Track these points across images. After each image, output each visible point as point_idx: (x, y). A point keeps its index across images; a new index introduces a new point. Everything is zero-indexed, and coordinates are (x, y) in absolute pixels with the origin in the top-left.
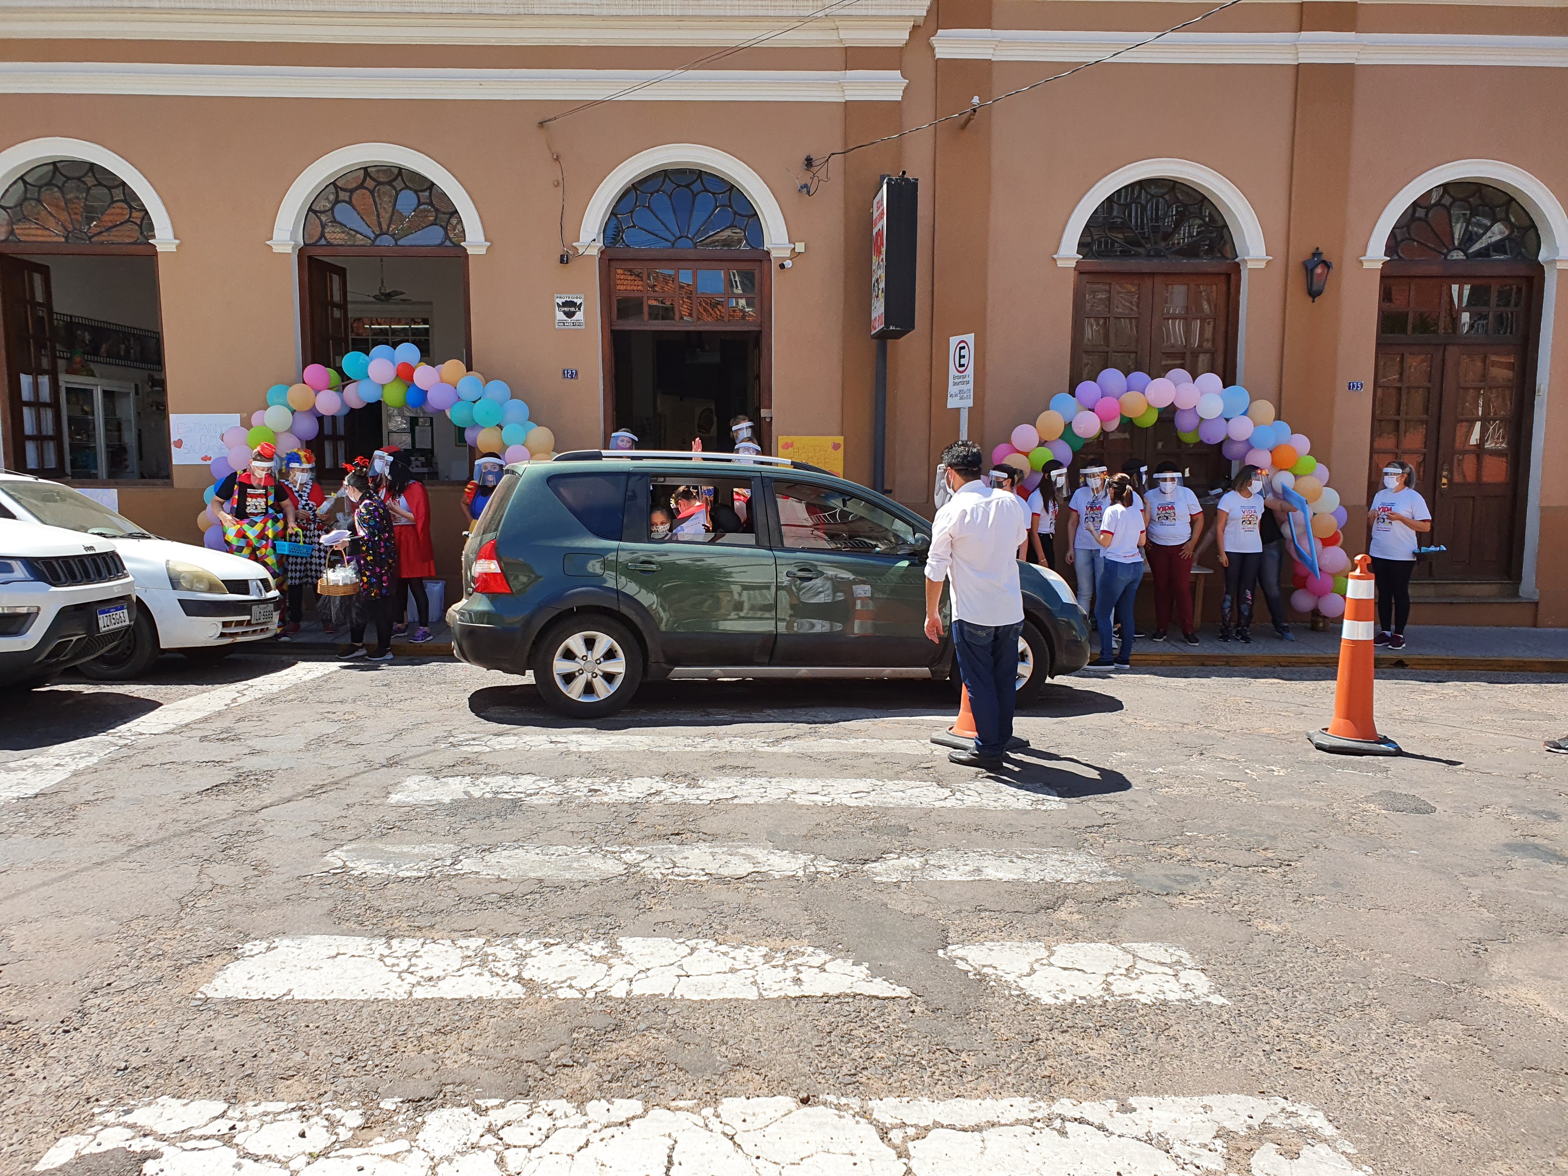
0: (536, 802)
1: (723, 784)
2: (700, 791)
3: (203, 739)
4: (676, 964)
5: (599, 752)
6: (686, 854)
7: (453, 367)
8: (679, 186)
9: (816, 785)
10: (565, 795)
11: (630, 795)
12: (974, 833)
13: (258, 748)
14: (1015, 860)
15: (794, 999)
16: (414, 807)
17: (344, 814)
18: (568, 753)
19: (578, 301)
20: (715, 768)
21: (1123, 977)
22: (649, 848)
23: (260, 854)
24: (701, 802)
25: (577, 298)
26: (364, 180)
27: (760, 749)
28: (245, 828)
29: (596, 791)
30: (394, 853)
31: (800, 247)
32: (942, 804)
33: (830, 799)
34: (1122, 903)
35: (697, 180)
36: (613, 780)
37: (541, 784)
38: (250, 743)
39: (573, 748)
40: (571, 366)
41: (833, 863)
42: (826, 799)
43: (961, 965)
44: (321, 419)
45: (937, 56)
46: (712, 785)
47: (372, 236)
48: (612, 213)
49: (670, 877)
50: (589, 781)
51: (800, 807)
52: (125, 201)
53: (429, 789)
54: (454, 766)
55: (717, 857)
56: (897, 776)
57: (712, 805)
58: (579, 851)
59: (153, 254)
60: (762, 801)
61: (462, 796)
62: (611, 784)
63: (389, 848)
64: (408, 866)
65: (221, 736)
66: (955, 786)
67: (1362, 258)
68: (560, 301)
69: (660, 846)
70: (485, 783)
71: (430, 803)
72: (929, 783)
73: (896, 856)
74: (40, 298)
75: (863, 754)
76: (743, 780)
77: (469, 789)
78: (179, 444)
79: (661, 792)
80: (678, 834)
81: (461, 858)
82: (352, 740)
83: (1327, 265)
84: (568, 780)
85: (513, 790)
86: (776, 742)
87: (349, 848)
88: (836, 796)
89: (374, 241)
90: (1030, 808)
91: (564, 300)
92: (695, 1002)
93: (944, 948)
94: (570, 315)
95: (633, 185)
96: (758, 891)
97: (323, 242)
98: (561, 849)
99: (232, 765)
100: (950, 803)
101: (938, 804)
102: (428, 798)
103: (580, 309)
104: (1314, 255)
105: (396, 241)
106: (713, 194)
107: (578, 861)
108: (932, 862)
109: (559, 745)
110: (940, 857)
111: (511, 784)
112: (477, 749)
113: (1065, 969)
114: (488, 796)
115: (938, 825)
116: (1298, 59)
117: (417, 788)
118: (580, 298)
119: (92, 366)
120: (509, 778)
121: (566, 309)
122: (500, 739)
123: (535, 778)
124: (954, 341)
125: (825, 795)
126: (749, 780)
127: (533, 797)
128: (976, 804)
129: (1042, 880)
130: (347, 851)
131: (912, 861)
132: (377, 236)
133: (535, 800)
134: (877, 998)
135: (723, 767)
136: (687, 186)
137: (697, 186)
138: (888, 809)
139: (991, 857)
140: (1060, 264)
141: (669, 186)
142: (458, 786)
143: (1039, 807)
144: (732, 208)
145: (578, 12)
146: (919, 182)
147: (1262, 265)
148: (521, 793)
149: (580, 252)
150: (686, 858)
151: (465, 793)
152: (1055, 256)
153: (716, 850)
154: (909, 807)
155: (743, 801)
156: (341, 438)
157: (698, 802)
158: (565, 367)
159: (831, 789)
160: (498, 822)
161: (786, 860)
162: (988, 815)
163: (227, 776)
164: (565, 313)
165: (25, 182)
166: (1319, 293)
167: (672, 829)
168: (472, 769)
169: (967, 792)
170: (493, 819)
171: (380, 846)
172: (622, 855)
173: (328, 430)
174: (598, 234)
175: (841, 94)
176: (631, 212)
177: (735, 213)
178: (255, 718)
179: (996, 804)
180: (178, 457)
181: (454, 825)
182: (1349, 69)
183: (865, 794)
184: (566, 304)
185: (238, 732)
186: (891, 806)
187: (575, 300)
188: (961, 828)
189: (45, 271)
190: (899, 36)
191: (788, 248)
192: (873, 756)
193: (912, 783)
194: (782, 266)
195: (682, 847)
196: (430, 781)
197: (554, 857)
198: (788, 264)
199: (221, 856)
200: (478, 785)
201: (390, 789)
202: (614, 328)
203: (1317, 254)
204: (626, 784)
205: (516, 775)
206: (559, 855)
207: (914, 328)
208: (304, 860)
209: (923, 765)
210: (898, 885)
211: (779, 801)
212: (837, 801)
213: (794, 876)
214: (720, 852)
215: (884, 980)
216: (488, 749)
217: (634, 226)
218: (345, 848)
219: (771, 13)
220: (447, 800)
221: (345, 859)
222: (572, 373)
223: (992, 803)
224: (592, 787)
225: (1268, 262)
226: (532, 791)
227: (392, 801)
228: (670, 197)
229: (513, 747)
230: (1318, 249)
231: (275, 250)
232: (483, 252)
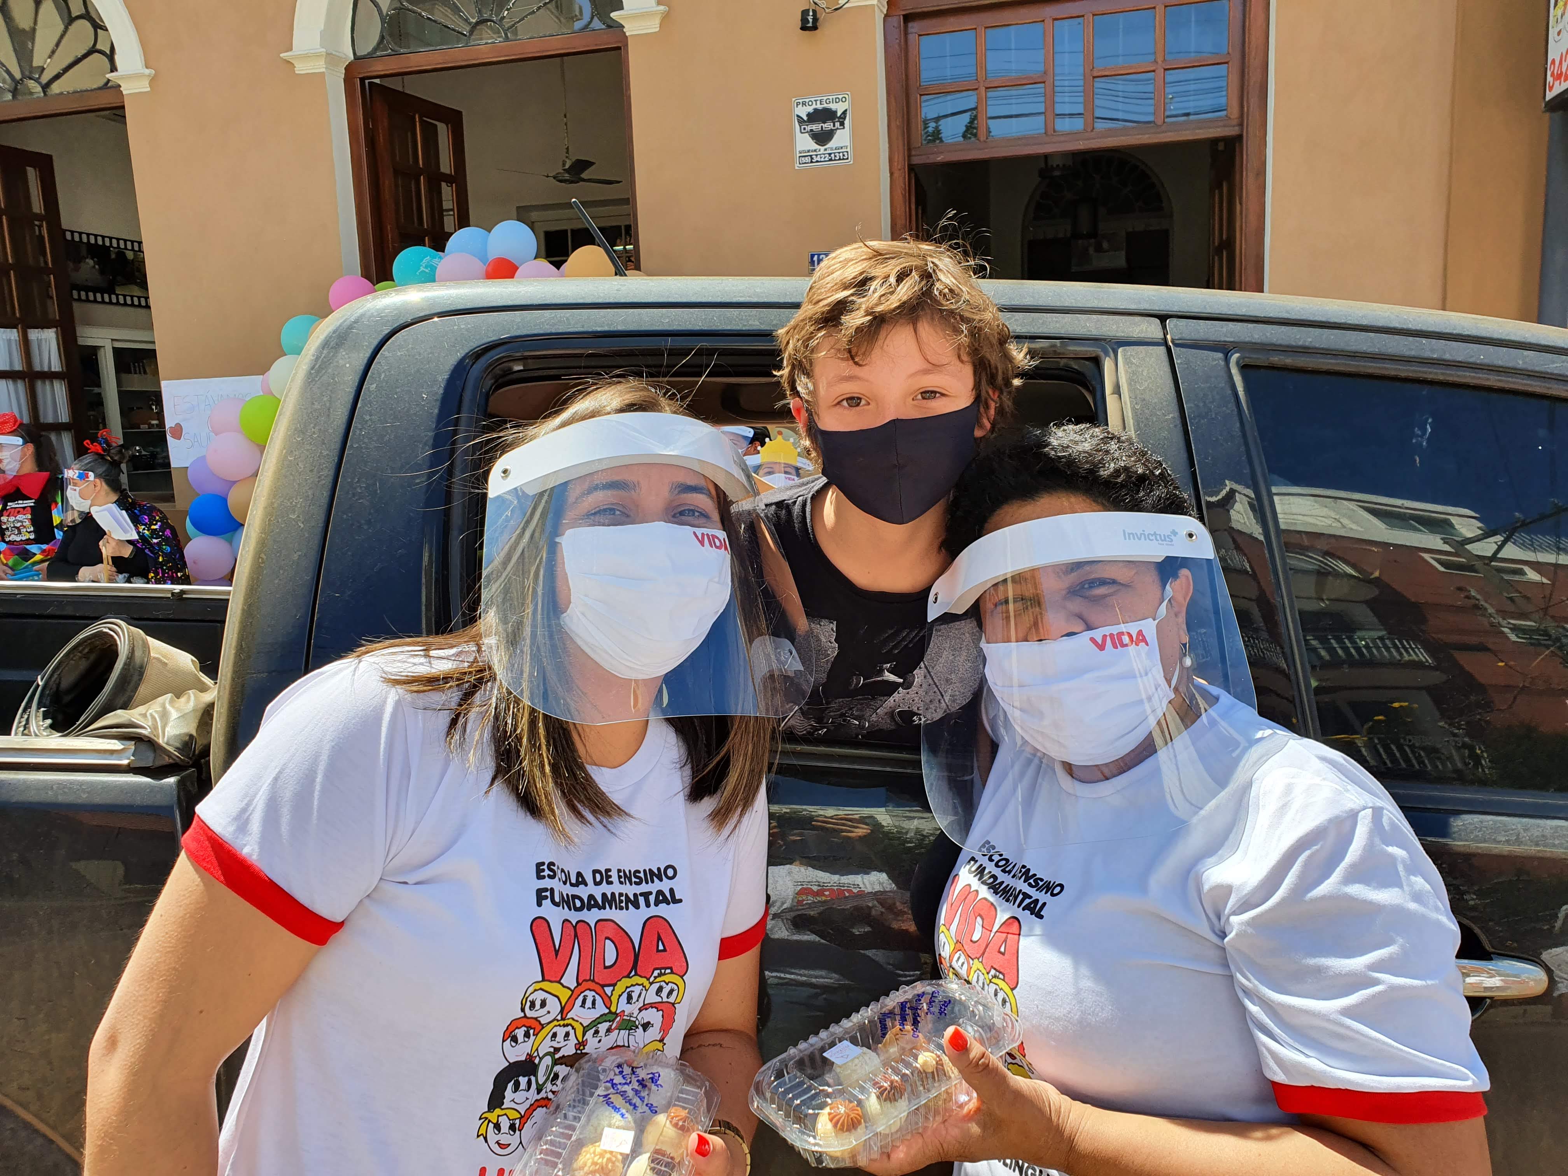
7: (591, 261)
19: (839, 108)
25: (837, 100)
47: (465, 28)
52: (87, 17)
68: (803, 112)
74: (37, 207)
78: (178, 432)
89: (468, 38)
91: (810, 109)
94: (823, 138)
97: (383, 49)
103: (842, 124)
105: (506, 32)
118: (844, 100)
121: (816, 127)
132: (473, 28)
149: (842, 1)
164: (814, 136)
180: (178, 456)
184: (815, 116)
187: (833, 106)
189: (39, 162)
202: (916, 160)
231: (301, 68)
232: (653, 26)
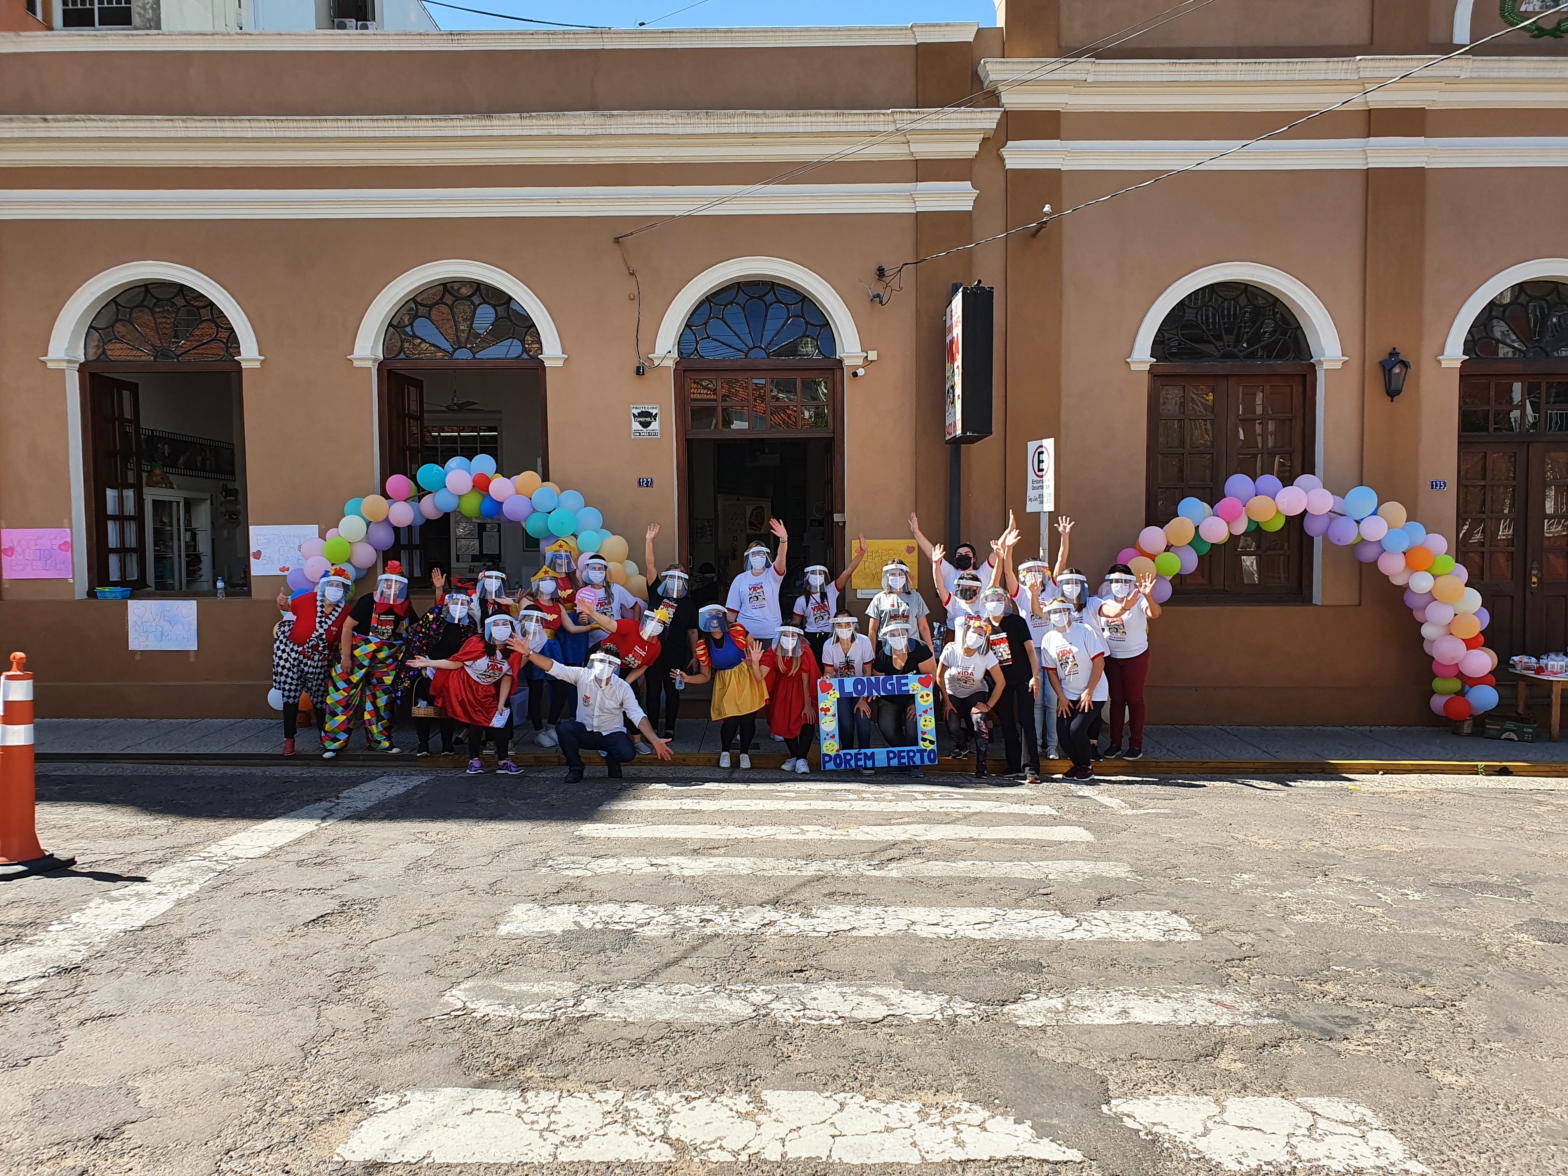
0: (649, 933)
1: (838, 913)
2: (815, 921)
3: (300, 863)
4: (829, 1122)
5: (704, 877)
6: (814, 995)
7: (529, 477)
8: (752, 298)
9: (935, 915)
10: (677, 926)
11: (744, 926)
12: (1110, 968)
13: (357, 873)
14: (1161, 1000)
15: (960, 1162)
16: (525, 939)
17: (455, 947)
18: (669, 877)
19: (654, 412)
20: (825, 895)
21: (1306, 1139)
22: (774, 987)
23: (376, 993)
24: (819, 935)
25: (653, 408)
26: (443, 296)
27: (868, 873)
28: (358, 964)
29: (708, 921)
30: (514, 992)
31: (873, 355)
32: (1070, 935)
33: (952, 932)
34: (1284, 1050)
35: (769, 291)
36: (723, 908)
37: (651, 913)
38: (348, 868)
39: (675, 871)
40: (645, 475)
41: (971, 1005)
42: (949, 931)
43: (1129, 1123)
44: (396, 530)
45: (1008, 167)
46: (826, 914)
47: (451, 350)
48: (686, 325)
49: (802, 1020)
50: (698, 910)
51: (923, 940)
52: (212, 320)
53: (538, 920)
54: (558, 892)
55: (848, 997)
56: (1017, 904)
57: (831, 938)
58: (704, 990)
59: (239, 371)
60: (882, 933)
61: (573, 927)
62: (723, 914)
63: (508, 987)
64: (530, 1007)
65: (318, 860)
66: (1080, 915)
67: (1441, 357)
68: (636, 412)
69: (786, 985)
70: (593, 912)
71: (542, 936)
72: (1052, 912)
73: (1035, 997)
74: (128, 415)
75: (976, 879)
76: (858, 909)
77: (579, 919)
78: (258, 555)
79: (775, 922)
80: (801, 971)
81: (583, 997)
82: (450, 863)
83: (1405, 365)
84: (678, 908)
85: (623, 920)
86: (881, 865)
87: (467, 986)
88: (958, 928)
89: (452, 355)
90: (1162, 939)
91: (639, 411)
92: (856, 1166)
93: (1108, 1103)
94: (646, 425)
95: (707, 297)
96: (898, 1037)
97: (402, 356)
98: (684, 988)
99: (332, 892)
100: (1079, 934)
101: (1067, 936)
102: (539, 930)
103: (655, 419)
104: (1391, 354)
105: (474, 354)
106: (786, 305)
107: (705, 1002)
108: (1075, 1003)
109: (660, 869)
110: (1082, 997)
111: (620, 913)
112: (578, 873)
113: (1242, 1128)
114: (599, 926)
115: (1072, 960)
116: (1367, 163)
117: (526, 918)
118: (656, 408)
119: (171, 477)
120: (617, 907)
121: (641, 419)
122: (600, 861)
123: (643, 906)
124: (1032, 446)
125: (947, 926)
126: (864, 910)
127: (645, 928)
128: (1106, 936)
129: (1194, 1022)
130: (465, 990)
131: (1053, 1002)
132: (455, 350)
133: (648, 931)
134: (1047, 1161)
135: (832, 894)
136: (760, 298)
137: (769, 298)
138: (1016, 942)
139: (1135, 997)
140: (1134, 367)
141: (742, 298)
142: (566, 915)
143: (1172, 938)
144: (804, 319)
145: (654, 131)
146: (994, 291)
147: (1339, 366)
148: (632, 923)
149: (656, 363)
150: (815, 999)
151: (575, 923)
152: (1128, 360)
153: (845, 990)
154: (1038, 940)
155: (863, 933)
156: (416, 547)
157: (815, 934)
158: (641, 476)
159: (951, 920)
160: (614, 956)
161: (920, 1001)
162: (1121, 948)
163: (332, 905)
164: (641, 423)
165: (117, 304)
166: (1398, 392)
167: (794, 965)
168: (577, 896)
169: (1094, 922)
170: (609, 953)
171: (498, 984)
172: (748, 995)
173: (404, 541)
174: (674, 346)
175: (913, 205)
176: (705, 324)
177: (807, 323)
178: (347, 840)
179: (1127, 935)
180: (257, 568)
181: (570, 960)
182: (1419, 173)
183: (987, 925)
184: (641, 414)
185: (334, 855)
186: (1017, 938)
187: (650, 411)
188: (1097, 963)
189: (133, 388)
190: (970, 148)
191: (861, 357)
192: (989, 880)
193: (1035, 913)
194: (855, 374)
195: (808, 986)
196: (537, 911)
197: (678, 997)
198: (861, 372)
199: (337, 996)
200: (586, 914)
201: (498, 919)
202: (688, 437)
203: (1394, 353)
204: (737, 914)
205: (624, 903)
206: (683, 995)
207: (991, 433)
208: (423, 1001)
209: (1042, 891)
210: (1043, 1029)
211: (900, 933)
212: (960, 933)
213: (932, 1020)
214: (849, 991)
215: (1051, 1141)
216: (590, 874)
217: (708, 337)
218: (462, 986)
219: (843, 129)
220: (558, 931)
221: (465, 1000)
222: (648, 482)
223: (1123, 934)
224: (703, 917)
225: (1345, 362)
226: (643, 921)
227: (502, 933)
228: (743, 308)
229: (614, 870)
230: (1394, 349)
231: (356, 364)
232: (560, 364)
